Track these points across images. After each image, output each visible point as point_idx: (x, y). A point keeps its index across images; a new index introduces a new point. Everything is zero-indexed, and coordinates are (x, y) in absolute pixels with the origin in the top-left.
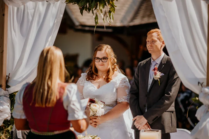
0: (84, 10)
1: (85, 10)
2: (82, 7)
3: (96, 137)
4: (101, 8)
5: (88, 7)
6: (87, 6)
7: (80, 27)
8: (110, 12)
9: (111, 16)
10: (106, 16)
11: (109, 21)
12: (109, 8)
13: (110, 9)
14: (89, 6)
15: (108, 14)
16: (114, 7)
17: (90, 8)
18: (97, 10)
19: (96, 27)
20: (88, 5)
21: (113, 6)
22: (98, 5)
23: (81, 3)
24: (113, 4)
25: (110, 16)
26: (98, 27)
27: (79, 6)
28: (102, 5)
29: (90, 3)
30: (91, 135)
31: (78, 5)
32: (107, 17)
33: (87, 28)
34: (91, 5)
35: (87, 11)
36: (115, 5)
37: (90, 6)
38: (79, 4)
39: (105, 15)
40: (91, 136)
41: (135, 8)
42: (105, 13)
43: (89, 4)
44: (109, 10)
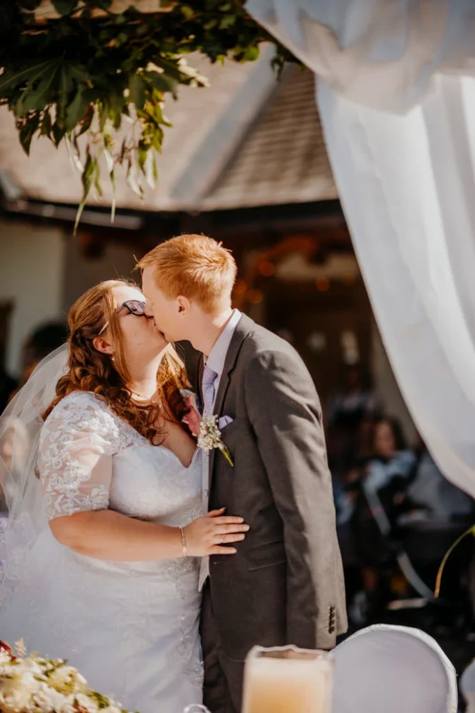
0: (38, 132)
1: (42, 133)
2: (28, 121)
3: (59, 666)
4: (109, 126)
5: (53, 120)
6: (48, 116)
7: (22, 206)
8: (143, 146)
9: (148, 165)
10: (125, 162)
11: (140, 182)
12: (141, 131)
13: (143, 134)
14: (58, 116)
15: (133, 154)
16: (161, 126)
17: (61, 126)
18: (92, 133)
19: (81, 209)
20: (53, 111)
21: (153, 123)
22: (96, 114)
23: (24, 100)
24: (155, 114)
25: (141, 163)
26: (90, 208)
27: (15, 114)
28: (113, 113)
29: (63, 103)
30: (38, 656)
31: (10, 109)
32: (130, 165)
33: (48, 212)
34: (66, 115)
35: (49, 137)
36: (166, 119)
37: (62, 116)
38: (15, 104)
39: (122, 157)
40: (42, 660)
41: (226, 146)
42: (124, 149)
43: (58, 110)
44: (138, 137)
